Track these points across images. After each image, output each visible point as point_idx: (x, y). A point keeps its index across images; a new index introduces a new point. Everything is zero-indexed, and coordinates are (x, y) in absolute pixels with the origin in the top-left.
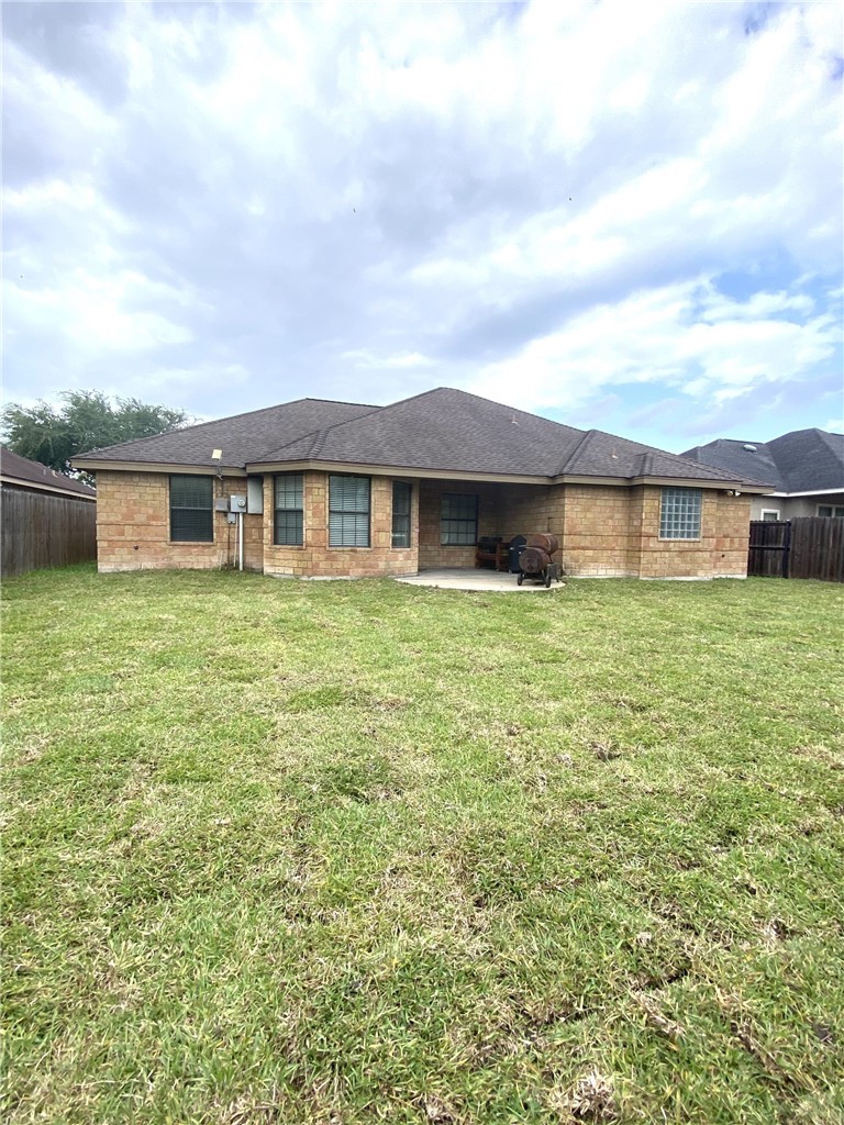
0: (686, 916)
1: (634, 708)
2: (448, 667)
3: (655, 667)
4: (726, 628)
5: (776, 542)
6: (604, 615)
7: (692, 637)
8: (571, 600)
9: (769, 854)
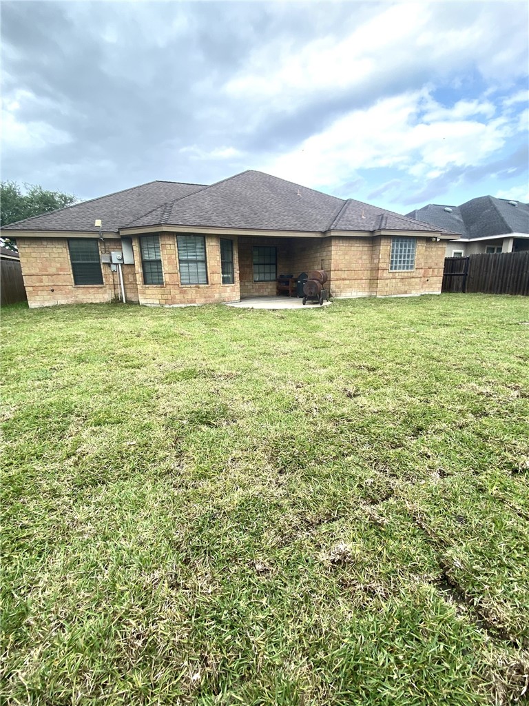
0: (393, 471)
1: (370, 369)
2: (261, 354)
3: (383, 347)
4: (426, 323)
5: (460, 271)
6: (354, 319)
7: (406, 329)
8: (335, 312)
9: (439, 439)
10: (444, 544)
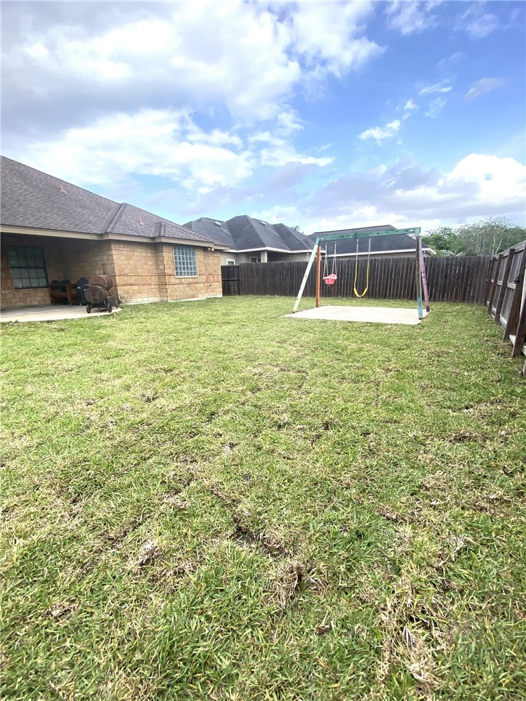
0: (193, 457)
1: (166, 371)
3: (178, 348)
4: (213, 322)
5: (234, 277)
6: (148, 325)
7: (197, 329)
8: (126, 319)
9: (228, 417)
10: (235, 502)
